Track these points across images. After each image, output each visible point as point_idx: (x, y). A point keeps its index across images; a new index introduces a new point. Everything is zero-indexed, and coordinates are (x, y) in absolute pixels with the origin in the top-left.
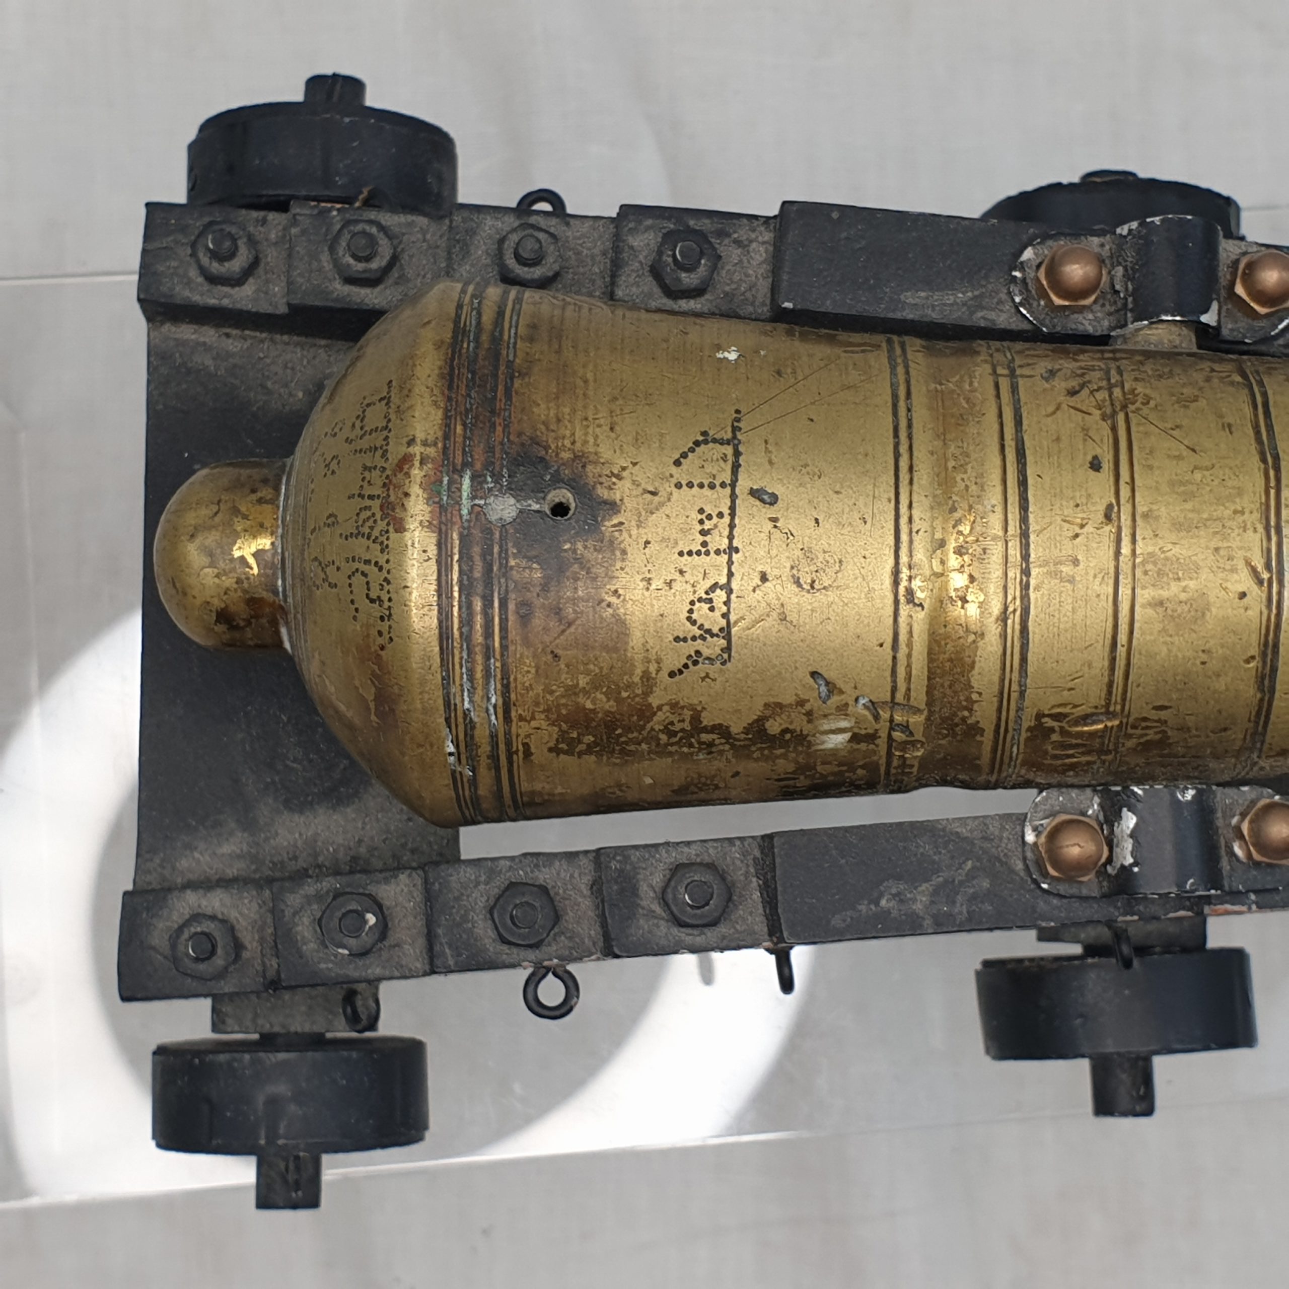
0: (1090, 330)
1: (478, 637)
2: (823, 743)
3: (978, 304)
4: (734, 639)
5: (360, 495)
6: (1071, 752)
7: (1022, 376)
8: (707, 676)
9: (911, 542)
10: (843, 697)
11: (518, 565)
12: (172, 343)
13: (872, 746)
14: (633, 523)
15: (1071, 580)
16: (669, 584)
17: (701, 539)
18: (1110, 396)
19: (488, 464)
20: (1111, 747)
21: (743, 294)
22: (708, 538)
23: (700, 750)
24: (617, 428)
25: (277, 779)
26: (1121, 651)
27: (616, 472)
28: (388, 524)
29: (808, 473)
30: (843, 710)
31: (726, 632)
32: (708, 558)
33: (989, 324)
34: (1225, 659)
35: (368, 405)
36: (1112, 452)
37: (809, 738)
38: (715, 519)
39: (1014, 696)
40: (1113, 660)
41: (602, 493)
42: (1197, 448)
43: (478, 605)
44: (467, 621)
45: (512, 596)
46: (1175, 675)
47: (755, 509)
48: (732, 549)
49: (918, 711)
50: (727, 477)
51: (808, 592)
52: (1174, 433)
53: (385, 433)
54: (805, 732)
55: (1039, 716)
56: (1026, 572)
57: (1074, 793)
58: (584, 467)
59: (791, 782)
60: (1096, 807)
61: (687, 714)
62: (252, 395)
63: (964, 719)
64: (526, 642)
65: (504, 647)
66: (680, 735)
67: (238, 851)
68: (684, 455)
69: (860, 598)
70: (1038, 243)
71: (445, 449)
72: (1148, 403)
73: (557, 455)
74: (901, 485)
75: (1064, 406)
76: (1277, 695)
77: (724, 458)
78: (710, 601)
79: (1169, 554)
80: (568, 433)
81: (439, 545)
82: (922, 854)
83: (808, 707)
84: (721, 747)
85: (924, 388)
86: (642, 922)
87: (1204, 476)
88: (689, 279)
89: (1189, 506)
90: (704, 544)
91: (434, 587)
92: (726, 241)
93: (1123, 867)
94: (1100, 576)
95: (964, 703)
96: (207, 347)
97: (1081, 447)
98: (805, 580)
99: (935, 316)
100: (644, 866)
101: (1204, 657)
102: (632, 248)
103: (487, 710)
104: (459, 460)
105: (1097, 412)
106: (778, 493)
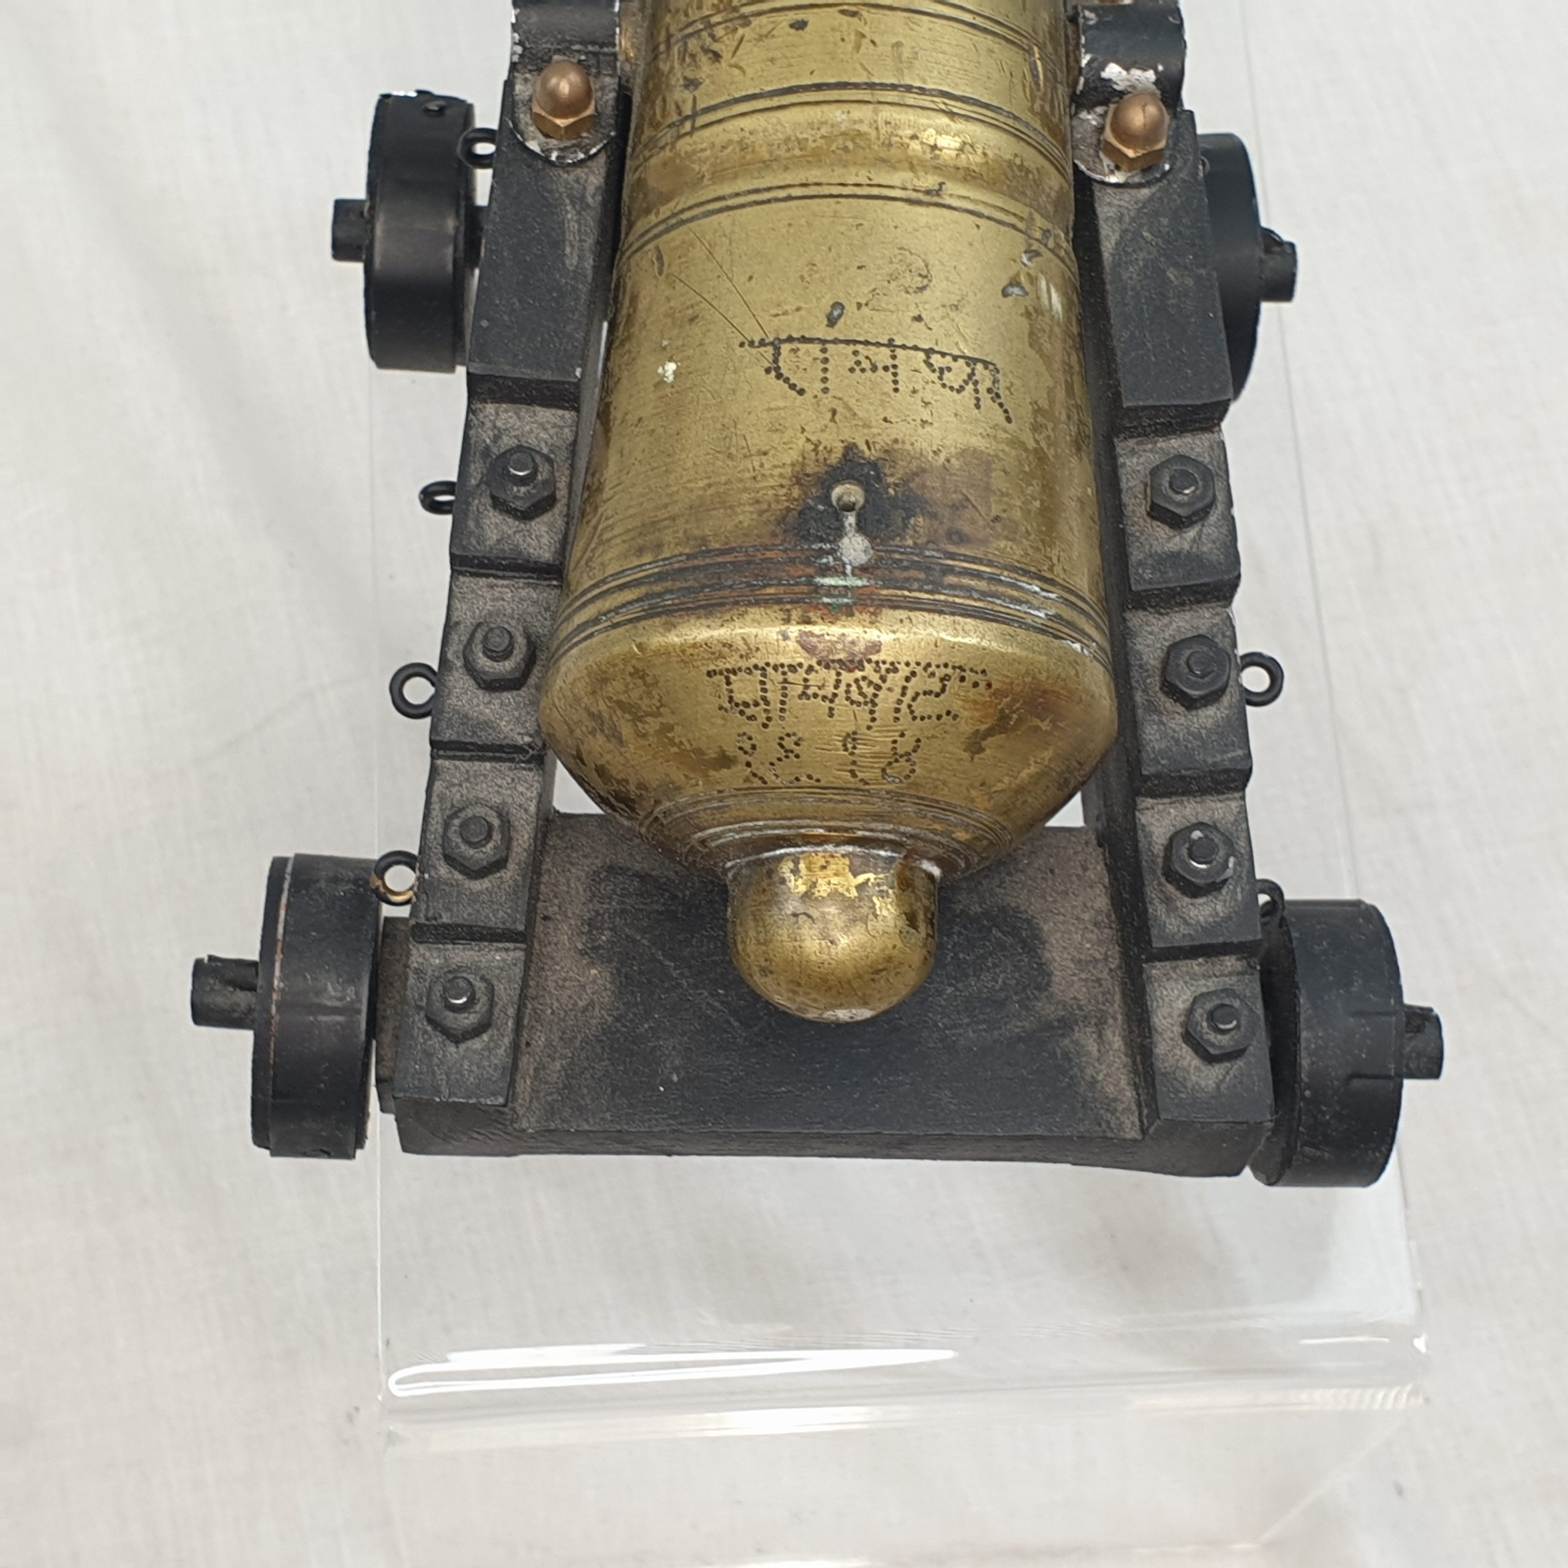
1: (982, 585)
2: (1058, 311)
3: (579, 201)
4: (976, 356)
5: (832, 701)
7: (694, 108)
8: (1008, 389)
9: (880, 186)
10: (1022, 275)
11: (912, 537)
12: (535, 1104)
14: (866, 431)
15: (915, 51)
16: (927, 404)
17: (881, 372)
18: (721, 24)
19: (808, 562)
20: (1052, 66)
21: (551, 437)
22: (880, 366)
24: (764, 449)
26: (978, 20)
27: (812, 447)
28: (869, 661)
29: (810, 275)
30: (1032, 281)
31: (971, 361)
32: (900, 367)
35: (731, 699)
36: (787, 13)
37: (1055, 323)
39: (1017, 126)
40: (985, 31)
41: (835, 458)
43: (951, 579)
44: (968, 591)
45: (942, 546)
47: (848, 322)
48: (890, 344)
49: (1031, 215)
50: (815, 349)
51: (930, 281)
53: (770, 670)
54: (1051, 323)
55: (1033, 112)
56: (909, 88)
58: (808, 475)
60: (1090, 117)
61: (1040, 419)
63: (1035, 181)
64: (984, 542)
65: (990, 563)
68: (793, 387)
69: (935, 238)
70: (522, 136)
71: (792, 602)
73: (795, 500)
74: (822, 193)
75: (733, 61)
77: (795, 351)
78: (941, 370)
80: (771, 492)
81: (895, 607)
82: (1139, 275)
83: (1031, 309)
85: (710, 188)
86: (1205, 549)
90: (886, 369)
91: (936, 616)
93: (1156, 83)
94: (911, 25)
95: (1023, 174)
96: (540, 1068)
97: (780, 39)
98: (918, 282)
100: (1148, 547)
102: (498, 541)
103: (1045, 597)
104: (805, 589)
105: (741, 31)
106: (831, 303)
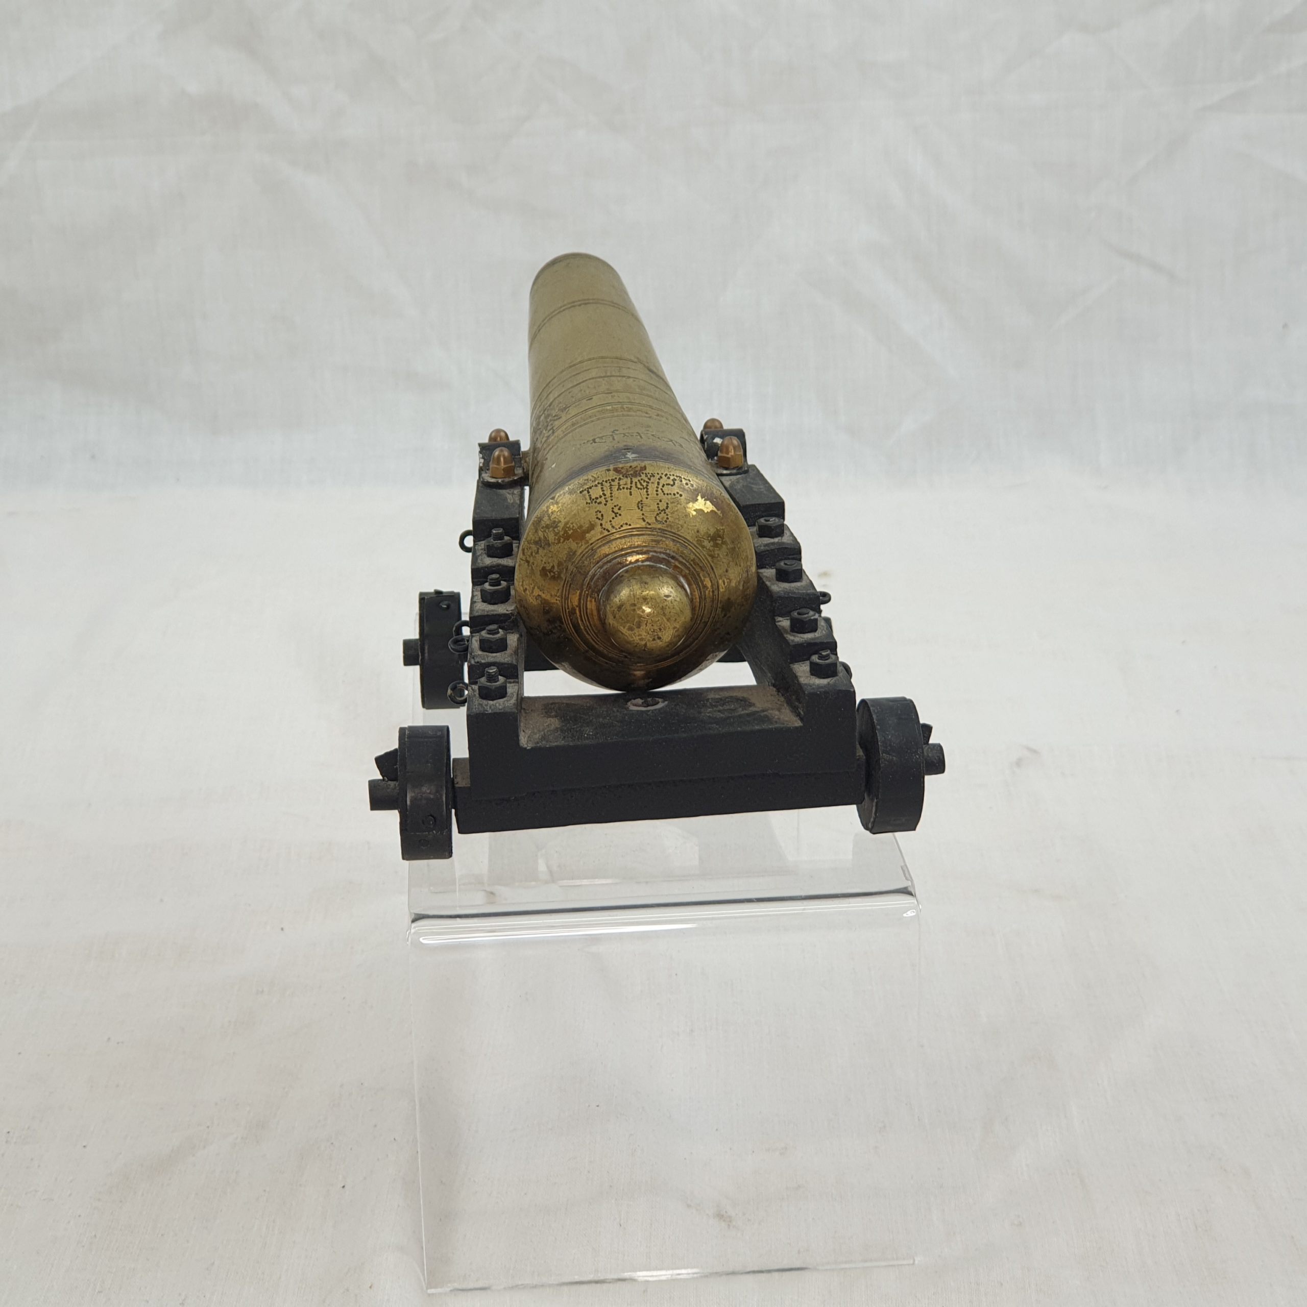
5: (630, 489)
28: (643, 473)
35: (591, 499)
53: (604, 483)
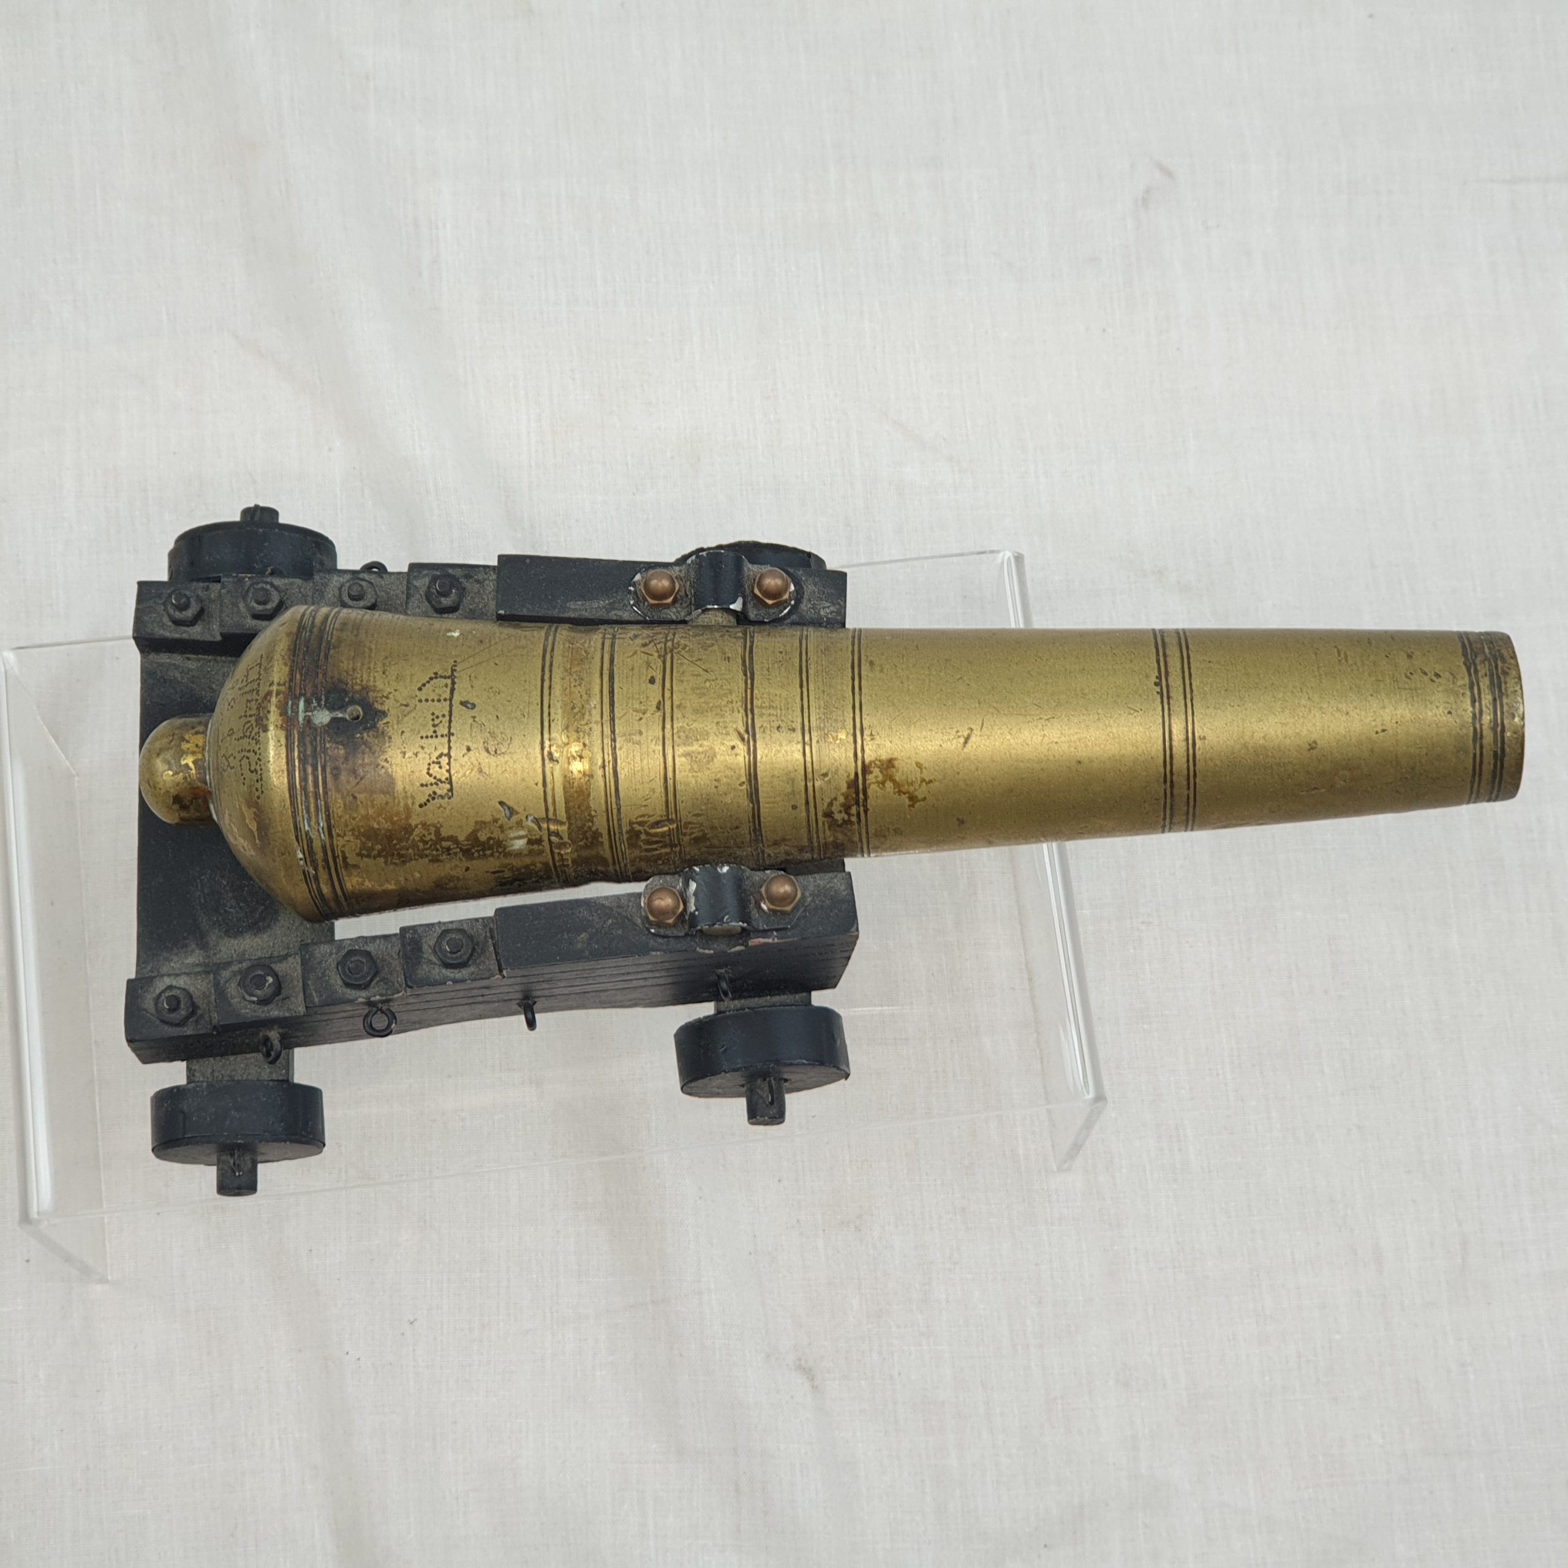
0: (674, 618)
1: (311, 788)
2: (512, 845)
3: (611, 607)
4: (454, 784)
5: (245, 716)
6: (655, 846)
7: (619, 638)
8: (441, 806)
9: (550, 726)
10: (519, 816)
11: (331, 747)
12: (155, 665)
13: (541, 847)
14: (395, 722)
15: (639, 743)
16: (416, 755)
17: (432, 729)
18: (665, 646)
19: (314, 694)
20: (676, 842)
21: (481, 609)
22: (437, 729)
23: (443, 852)
24: (387, 673)
25: (220, 918)
26: (670, 782)
27: (385, 695)
28: (259, 729)
29: (492, 692)
30: (520, 824)
31: (450, 780)
32: (437, 740)
33: (618, 618)
34: (729, 784)
35: (250, 669)
36: (661, 674)
37: (504, 843)
38: (441, 718)
39: (615, 811)
40: (666, 788)
41: (378, 707)
42: (709, 670)
43: (309, 770)
44: (304, 779)
45: (329, 764)
46: (702, 795)
47: (463, 712)
48: (450, 734)
49: (562, 823)
50: (447, 696)
51: (494, 756)
52: (698, 663)
54: (501, 839)
55: (631, 823)
56: (614, 740)
57: (668, 878)
58: (367, 693)
59: (501, 874)
60: (681, 884)
61: (432, 829)
62: (204, 693)
63: (590, 828)
64: (338, 790)
65: (325, 793)
66: (430, 843)
67: (197, 962)
68: (424, 685)
69: (522, 758)
70: (644, 571)
71: (290, 686)
72: (685, 648)
73: (352, 687)
74: (544, 696)
75: (639, 652)
76: (761, 805)
77: (446, 686)
78: (439, 763)
79: (691, 727)
80: (359, 676)
81: (287, 738)
82: (582, 917)
83: (500, 822)
84: (455, 851)
85: (562, 647)
86: (424, 966)
87: (711, 684)
88: (446, 602)
89: (702, 700)
90: (435, 732)
91: (284, 760)
92: (471, 581)
93: (691, 913)
94: (655, 740)
95: (588, 818)
96: (177, 667)
97: (645, 672)
98: (492, 749)
99: (586, 615)
100: (425, 936)
101: (716, 784)
102: (415, 586)
103: (318, 831)
104: (297, 693)
105: (656, 654)
106: (475, 703)
